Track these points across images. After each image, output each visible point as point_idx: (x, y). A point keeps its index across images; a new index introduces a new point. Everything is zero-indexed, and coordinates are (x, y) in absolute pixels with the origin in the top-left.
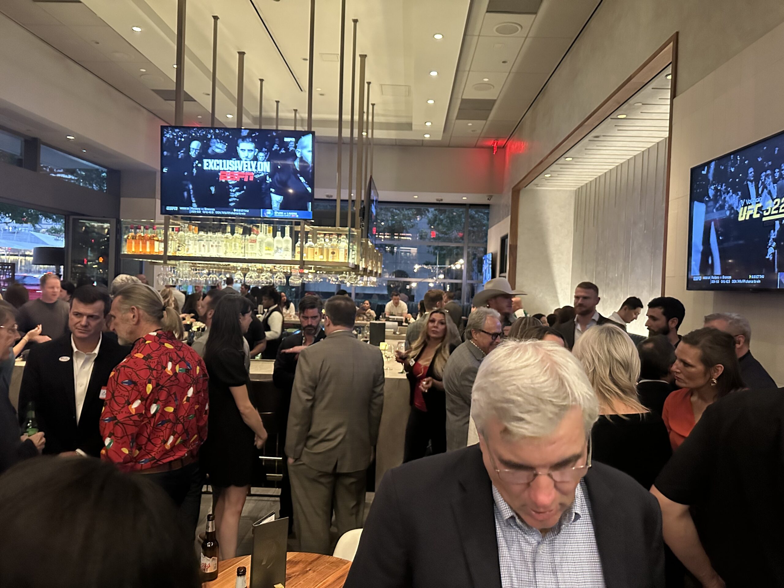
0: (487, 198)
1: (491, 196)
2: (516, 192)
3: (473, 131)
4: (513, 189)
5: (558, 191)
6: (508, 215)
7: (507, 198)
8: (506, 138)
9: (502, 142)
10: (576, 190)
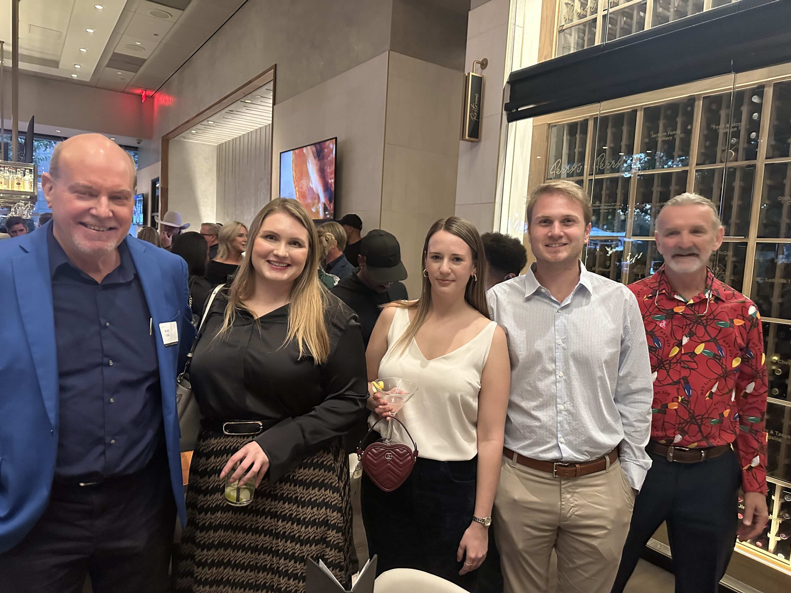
0: (136, 142)
1: (141, 141)
2: (166, 141)
3: (122, 79)
4: (162, 137)
5: (203, 144)
6: (159, 161)
7: (157, 144)
8: (154, 90)
9: (150, 93)
10: (217, 146)
